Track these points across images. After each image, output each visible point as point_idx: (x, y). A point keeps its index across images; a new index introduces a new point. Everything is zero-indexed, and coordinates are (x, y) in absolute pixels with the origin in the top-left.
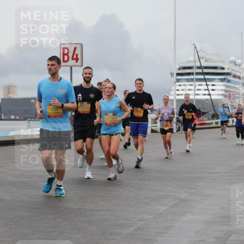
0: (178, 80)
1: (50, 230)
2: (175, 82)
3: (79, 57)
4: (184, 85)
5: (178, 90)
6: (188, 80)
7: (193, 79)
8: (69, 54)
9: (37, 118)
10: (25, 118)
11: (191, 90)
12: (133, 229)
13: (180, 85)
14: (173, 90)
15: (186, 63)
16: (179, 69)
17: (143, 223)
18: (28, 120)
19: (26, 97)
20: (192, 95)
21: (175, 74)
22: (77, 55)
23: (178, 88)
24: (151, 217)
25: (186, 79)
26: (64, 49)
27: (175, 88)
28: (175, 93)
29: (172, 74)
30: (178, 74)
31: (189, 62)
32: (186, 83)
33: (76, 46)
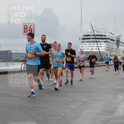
0: (83, 42)
1: (18, 118)
2: (81, 43)
3: (33, 30)
4: (86, 44)
5: (83, 47)
6: (88, 42)
7: (90, 41)
8: (27, 29)
9: (11, 61)
10: (5, 61)
11: (89, 47)
12: (60, 117)
13: (84, 44)
14: (80, 47)
15: (87, 33)
16: (83, 36)
17: (65, 114)
18: (7, 62)
19: (5, 50)
20: (90, 49)
21: (81, 39)
22: (31, 29)
23: (83, 46)
24: (69, 111)
25: (87, 41)
26: (25, 26)
27: (81, 46)
28: (81, 48)
29: (80, 39)
30: (83, 39)
31: (88, 32)
32: (87, 43)
33: (31, 24)
